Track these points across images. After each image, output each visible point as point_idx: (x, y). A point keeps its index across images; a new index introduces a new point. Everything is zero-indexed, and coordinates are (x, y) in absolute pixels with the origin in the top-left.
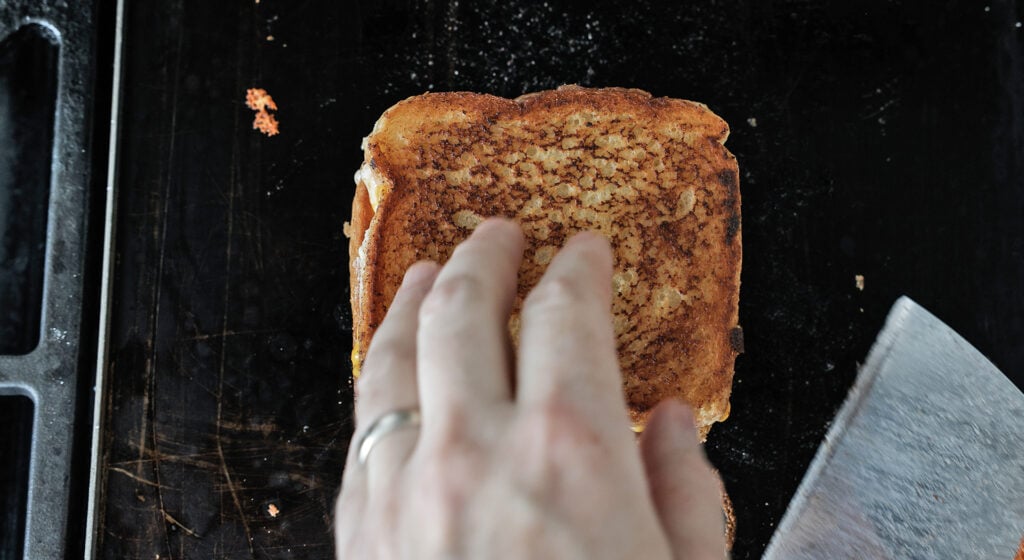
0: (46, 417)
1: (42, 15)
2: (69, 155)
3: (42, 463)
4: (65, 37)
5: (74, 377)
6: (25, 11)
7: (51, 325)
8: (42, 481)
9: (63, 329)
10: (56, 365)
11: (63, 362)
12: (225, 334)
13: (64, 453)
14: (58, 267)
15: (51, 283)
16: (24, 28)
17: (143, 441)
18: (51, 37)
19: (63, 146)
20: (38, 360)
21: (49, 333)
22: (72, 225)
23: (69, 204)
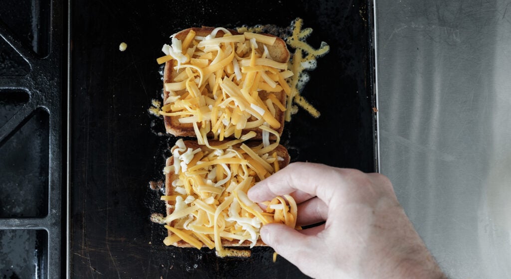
0: (52, 238)
1: (43, 104)
2: (54, 151)
3: (51, 254)
4: (51, 112)
5: (60, 224)
6: (38, 103)
7: (51, 208)
8: (51, 259)
9: (55, 210)
10: (54, 221)
11: (56, 220)
12: (108, 209)
13: (58, 250)
14: (53, 189)
15: (51, 194)
16: (37, 109)
17: (83, 244)
18: (46, 112)
19: (51, 149)
20: (48, 220)
21: (51, 211)
22: (56, 175)
23: (55, 168)
